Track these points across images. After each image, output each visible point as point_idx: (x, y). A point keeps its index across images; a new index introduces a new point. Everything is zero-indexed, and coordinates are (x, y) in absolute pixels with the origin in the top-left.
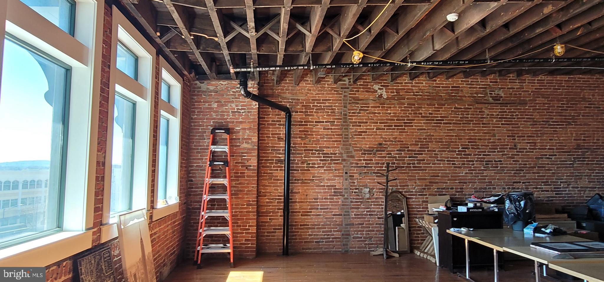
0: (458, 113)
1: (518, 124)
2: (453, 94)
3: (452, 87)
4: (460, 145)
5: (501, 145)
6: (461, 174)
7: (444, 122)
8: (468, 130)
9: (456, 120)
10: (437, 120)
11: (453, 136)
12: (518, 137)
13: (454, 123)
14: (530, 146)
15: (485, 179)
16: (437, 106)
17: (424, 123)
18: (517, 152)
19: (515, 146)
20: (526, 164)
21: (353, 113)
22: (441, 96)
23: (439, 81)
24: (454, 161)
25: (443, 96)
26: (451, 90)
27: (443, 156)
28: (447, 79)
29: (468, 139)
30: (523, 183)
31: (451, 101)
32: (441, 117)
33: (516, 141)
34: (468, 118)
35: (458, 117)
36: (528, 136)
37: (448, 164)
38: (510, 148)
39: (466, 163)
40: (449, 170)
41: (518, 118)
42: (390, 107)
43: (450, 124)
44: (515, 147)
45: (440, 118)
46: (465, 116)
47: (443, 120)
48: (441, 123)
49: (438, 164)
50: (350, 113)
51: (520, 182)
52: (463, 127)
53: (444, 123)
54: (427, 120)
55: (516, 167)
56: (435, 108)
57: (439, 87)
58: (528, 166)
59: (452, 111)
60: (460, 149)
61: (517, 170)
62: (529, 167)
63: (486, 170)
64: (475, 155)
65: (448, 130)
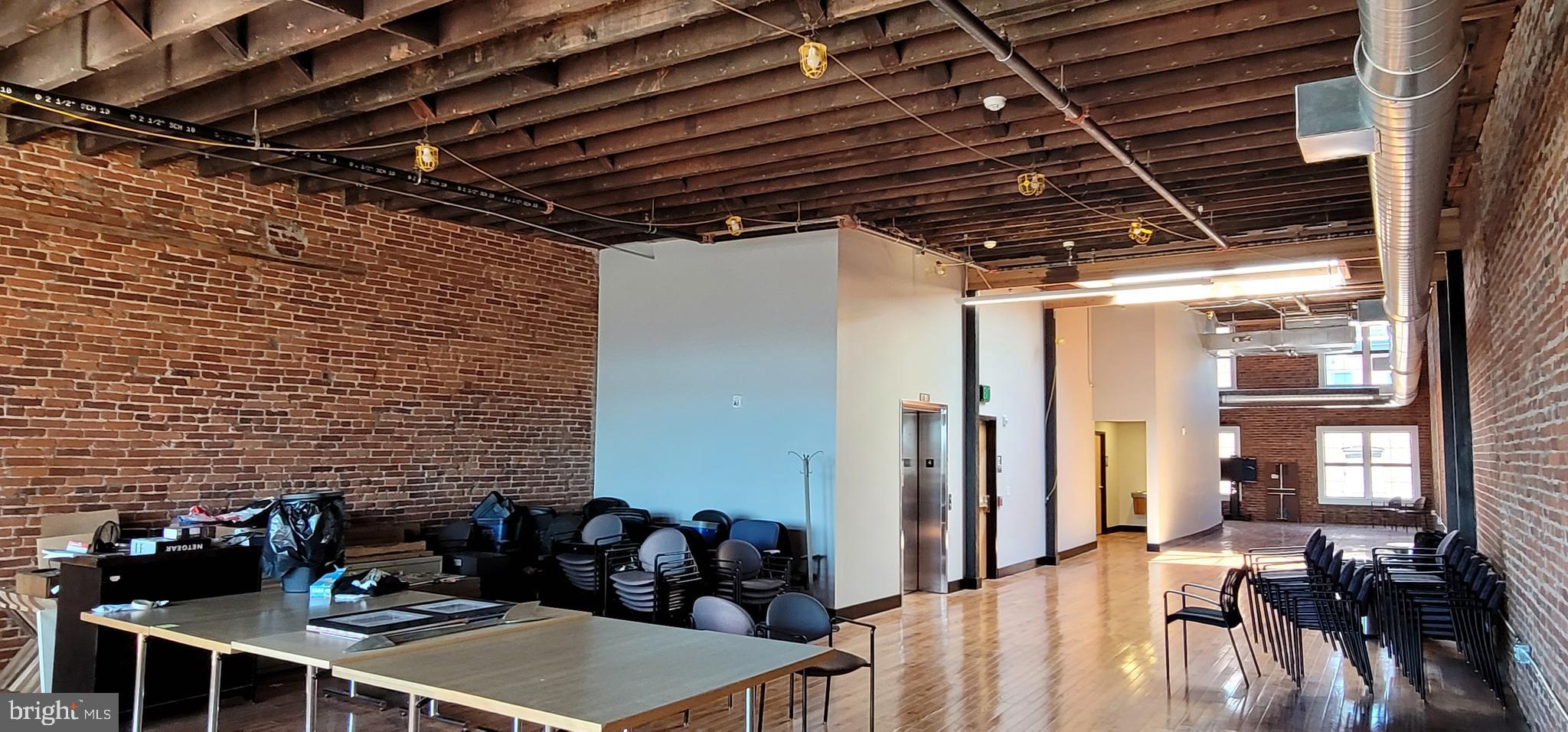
0: (170, 272)
1: (337, 322)
2: (161, 215)
3: (159, 194)
4: (168, 364)
5: (289, 372)
6: (164, 448)
7: (123, 291)
8: (197, 322)
9: (163, 291)
10: (96, 283)
11: (148, 335)
12: (334, 353)
13: (153, 299)
14: (363, 378)
15: (236, 462)
16: (103, 242)
17: (52, 288)
18: (329, 391)
19: (325, 376)
20: (349, 424)
22: (121, 213)
23: (115, 167)
24: (146, 408)
25: (128, 213)
26: (156, 202)
27: (109, 391)
28: (147, 166)
29: (194, 348)
30: (337, 470)
31: (151, 235)
32: (111, 275)
33: (330, 363)
34: (200, 288)
35: (170, 283)
36: (359, 355)
37: (121, 416)
38: (312, 382)
39: (181, 414)
40: (125, 435)
41: (338, 308)
43: (144, 299)
44: (325, 380)
45: (109, 279)
46: (192, 282)
47: (120, 286)
48: (112, 295)
49: (88, 415)
51: (329, 469)
52: (183, 312)
53: (121, 296)
54: (62, 279)
55: (323, 431)
56: (94, 245)
57: (116, 186)
58: (352, 427)
59: (151, 263)
60: (168, 375)
61: (324, 438)
62: (356, 432)
63: (240, 437)
64: (211, 394)
65: (132, 316)
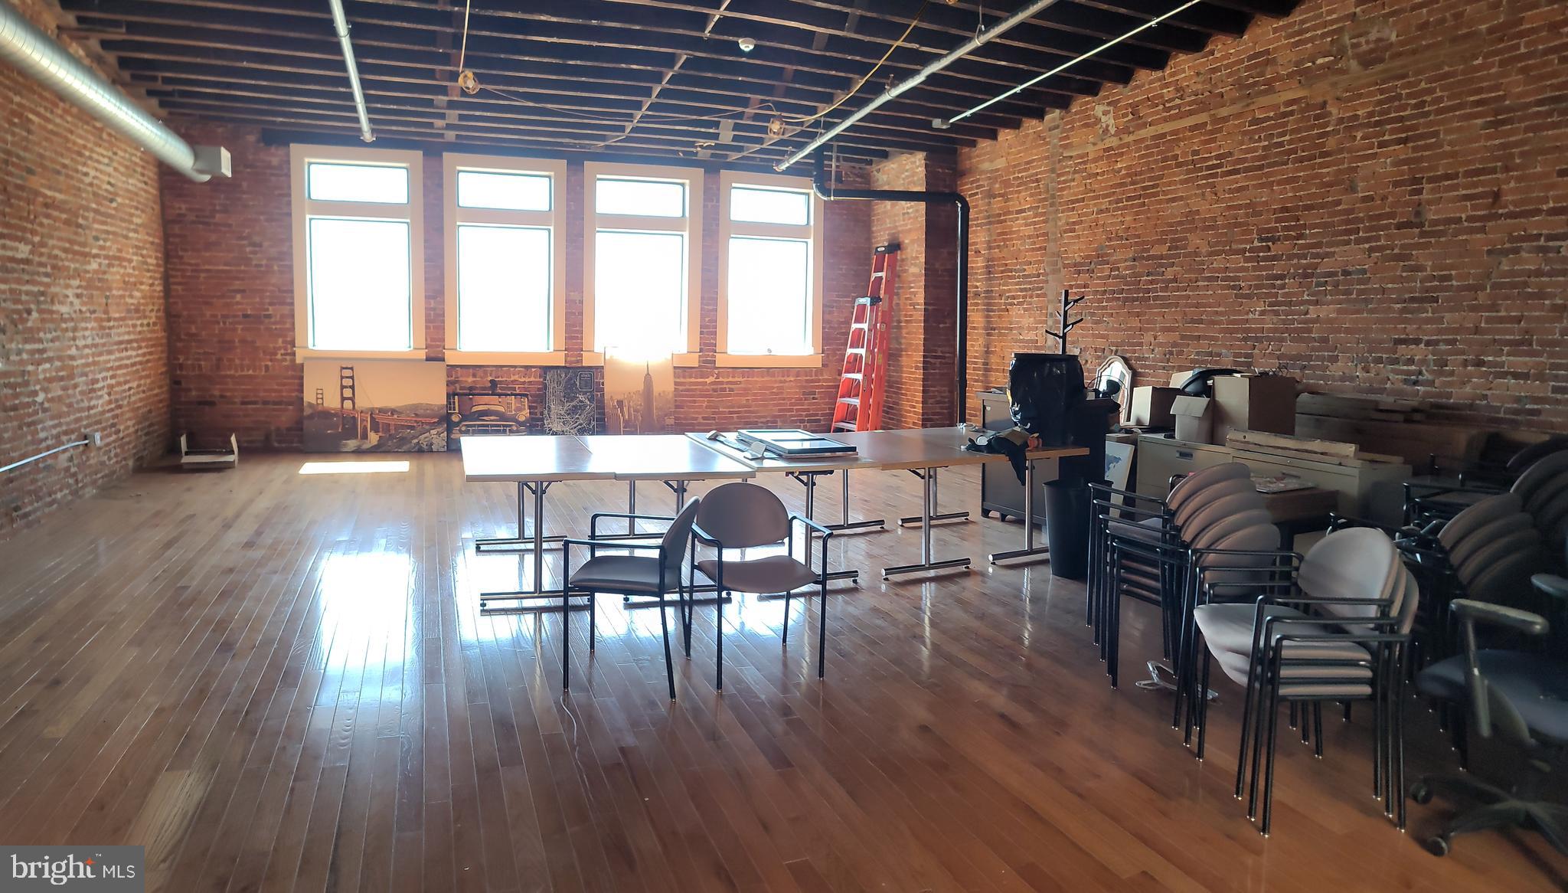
1: (1436, 134)
2: (1251, 81)
3: (1250, 58)
4: (1256, 232)
5: (1371, 218)
6: (1251, 316)
7: (1224, 169)
8: (1279, 183)
9: (1254, 159)
11: (1242, 207)
12: (1431, 180)
13: (1244, 170)
14: (1474, 208)
16: (1213, 124)
17: (1182, 182)
18: (1423, 234)
19: (1418, 214)
20: (1448, 278)
21: (1065, 182)
22: (1222, 95)
23: (1219, 50)
24: (1238, 278)
25: (1227, 92)
26: (1247, 68)
27: (1214, 267)
29: (1277, 212)
30: (1428, 343)
31: (1244, 104)
32: (1217, 157)
33: (1425, 196)
34: (1282, 144)
35: (1257, 149)
36: (1468, 174)
37: (1220, 289)
38: (1399, 226)
39: (1264, 283)
42: (1122, 154)
43: (1238, 171)
44: (1418, 220)
45: (1215, 162)
46: (1276, 140)
48: (1218, 174)
50: (1059, 183)
51: (1417, 342)
52: (1267, 175)
53: (1222, 174)
54: (1188, 172)
55: (1412, 290)
56: (1206, 133)
57: (1219, 69)
58: (1455, 283)
59: (1244, 133)
60: (1256, 244)
61: (1413, 300)
62: (1460, 289)
64: (1290, 257)
65: (1230, 191)
